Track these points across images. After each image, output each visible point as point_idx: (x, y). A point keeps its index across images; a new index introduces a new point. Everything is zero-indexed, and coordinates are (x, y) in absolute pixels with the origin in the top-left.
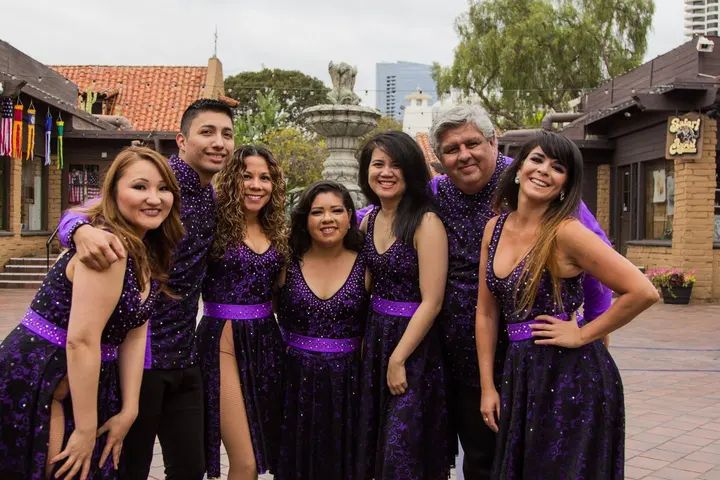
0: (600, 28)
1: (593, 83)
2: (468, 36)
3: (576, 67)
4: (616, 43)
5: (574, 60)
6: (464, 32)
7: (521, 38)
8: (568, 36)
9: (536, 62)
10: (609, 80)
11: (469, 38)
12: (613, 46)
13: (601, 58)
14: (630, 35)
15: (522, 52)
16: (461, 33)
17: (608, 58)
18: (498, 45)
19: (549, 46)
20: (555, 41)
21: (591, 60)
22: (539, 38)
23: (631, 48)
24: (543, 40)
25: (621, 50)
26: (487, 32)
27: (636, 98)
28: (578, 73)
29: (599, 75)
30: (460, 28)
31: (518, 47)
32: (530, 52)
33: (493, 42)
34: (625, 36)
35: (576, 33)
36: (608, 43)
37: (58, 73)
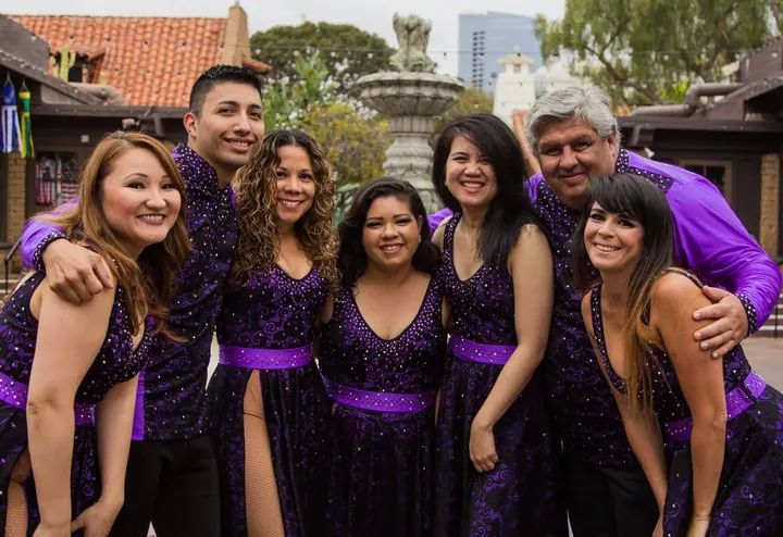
1: (757, 41)
3: (733, 19)
5: (730, 10)
9: (679, 13)
10: (778, 38)
13: (768, 8)
17: (777, 8)
21: (754, 11)
28: (735, 28)
29: (764, 30)
37: (20, 25)
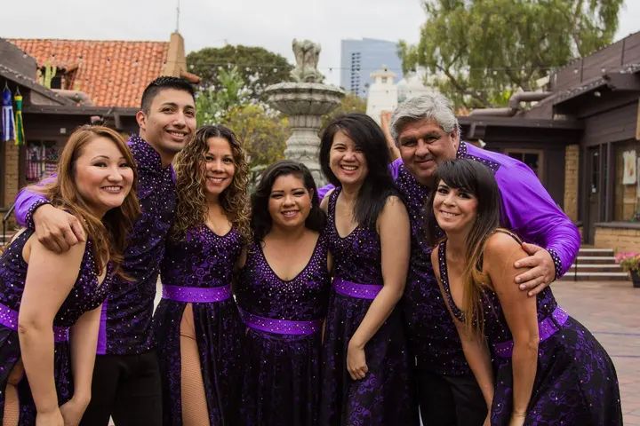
0: (570, 6)
1: (563, 60)
2: (435, 13)
3: (546, 44)
4: (587, 22)
5: (543, 38)
6: (431, 9)
7: (489, 15)
8: (537, 14)
9: (504, 40)
10: (578, 59)
11: (436, 16)
12: (584, 23)
13: (571, 37)
14: (601, 13)
15: (489, 29)
16: (428, 10)
17: (578, 36)
18: (465, 22)
19: (517, 23)
20: (524, 19)
21: (561, 39)
22: (507, 16)
23: (602, 26)
24: (511, 17)
25: (591, 28)
26: (454, 9)
27: (606, 77)
28: (547, 51)
29: (568, 53)
30: (427, 5)
31: (485, 24)
32: (499, 31)
33: (460, 20)
34: (596, 13)
35: (545, 10)
36: (578, 21)
